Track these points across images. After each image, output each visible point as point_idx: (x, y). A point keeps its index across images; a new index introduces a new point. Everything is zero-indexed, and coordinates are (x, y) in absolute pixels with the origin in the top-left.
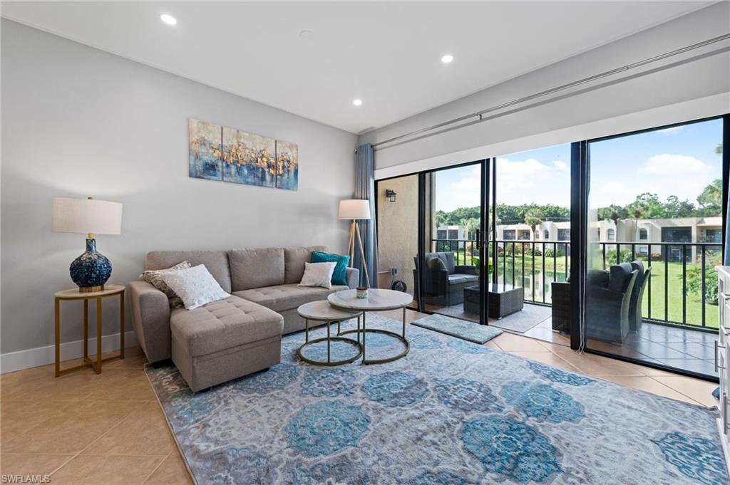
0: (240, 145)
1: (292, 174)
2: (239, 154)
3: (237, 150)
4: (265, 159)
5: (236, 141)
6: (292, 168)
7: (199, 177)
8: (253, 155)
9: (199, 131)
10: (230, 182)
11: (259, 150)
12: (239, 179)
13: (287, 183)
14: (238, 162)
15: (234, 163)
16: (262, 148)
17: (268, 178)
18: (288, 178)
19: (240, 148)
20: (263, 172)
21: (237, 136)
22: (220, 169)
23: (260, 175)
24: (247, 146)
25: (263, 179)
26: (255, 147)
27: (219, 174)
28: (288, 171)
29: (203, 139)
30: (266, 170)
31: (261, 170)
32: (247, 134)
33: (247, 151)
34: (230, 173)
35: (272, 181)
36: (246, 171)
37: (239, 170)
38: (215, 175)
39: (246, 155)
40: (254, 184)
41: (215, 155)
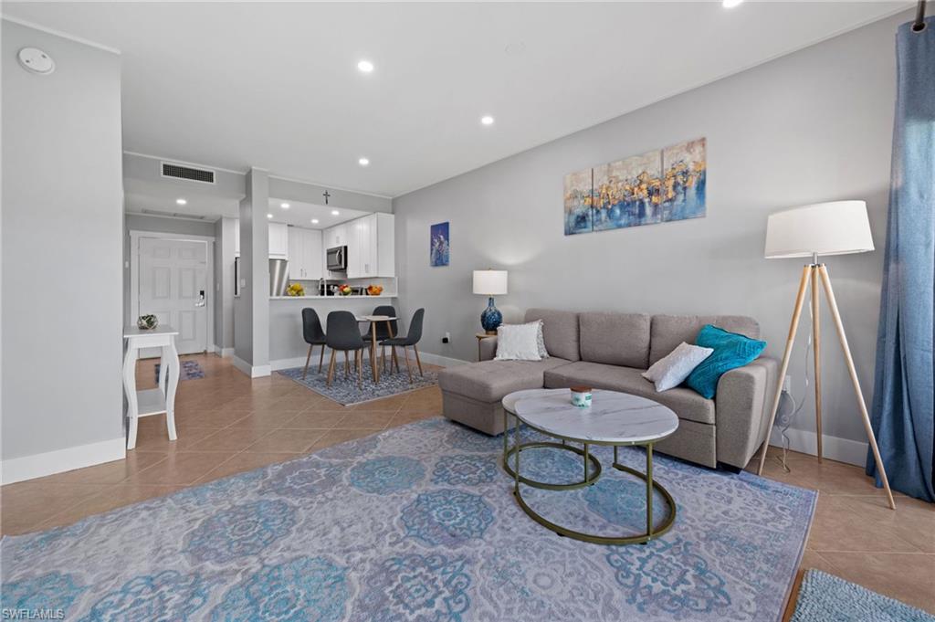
0: (610, 182)
1: (692, 192)
2: (610, 193)
3: (607, 189)
4: (644, 186)
5: (606, 178)
6: (693, 183)
7: (573, 234)
8: (628, 187)
9: (572, 185)
10: (601, 230)
11: (635, 177)
12: (610, 224)
13: (683, 209)
14: (609, 203)
15: (605, 207)
16: (640, 172)
17: (649, 210)
18: (684, 201)
19: (612, 185)
20: (642, 203)
21: (608, 171)
22: (591, 218)
23: (637, 211)
24: (621, 178)
25: (642, 214)
26: (630, 173)
27: (589, 224)
28: (685, 189)
29: (575, 191)
30: (646, 200)
31: (638, 203)
32: (620, 163)
33: (620, 184)
34: (600, 220)
35: (655, 214)
36: (618, 212)
37: (610, 213)
38: (585, 227)
39: (617, 192)
40: (629, 225)
41: (586, 204)
